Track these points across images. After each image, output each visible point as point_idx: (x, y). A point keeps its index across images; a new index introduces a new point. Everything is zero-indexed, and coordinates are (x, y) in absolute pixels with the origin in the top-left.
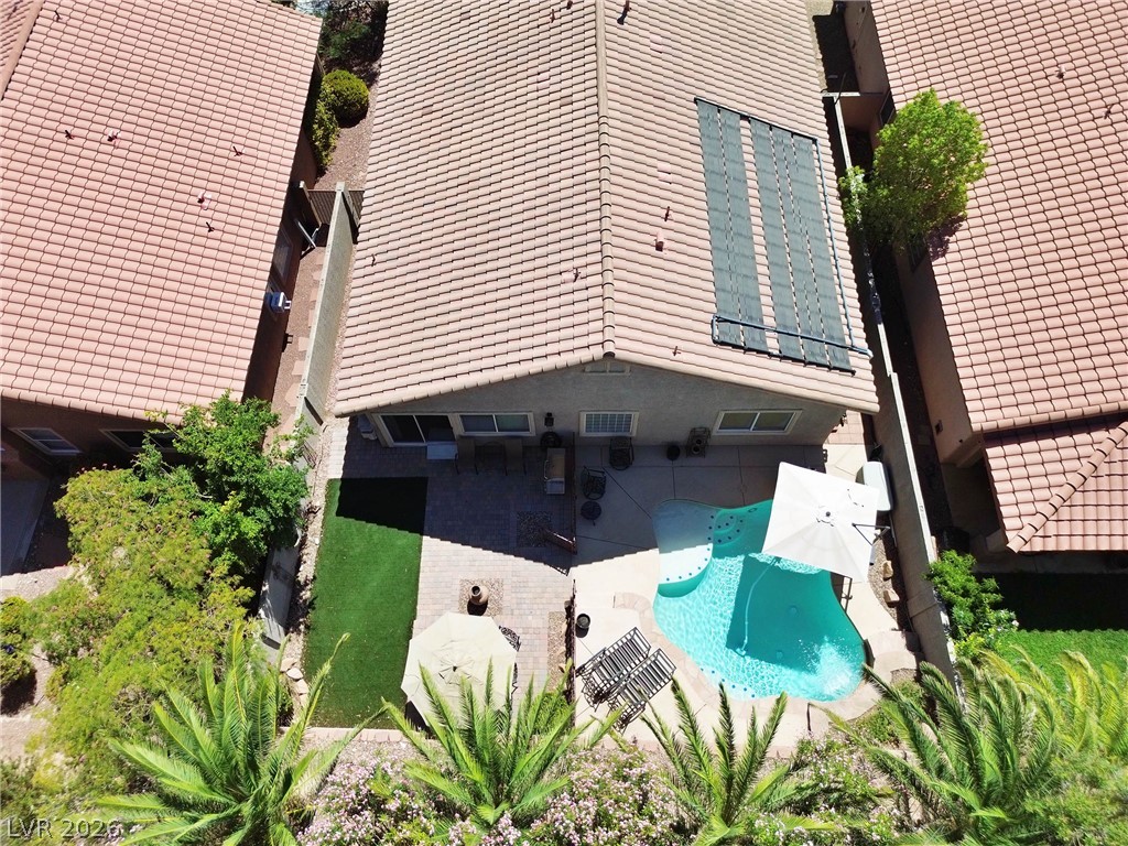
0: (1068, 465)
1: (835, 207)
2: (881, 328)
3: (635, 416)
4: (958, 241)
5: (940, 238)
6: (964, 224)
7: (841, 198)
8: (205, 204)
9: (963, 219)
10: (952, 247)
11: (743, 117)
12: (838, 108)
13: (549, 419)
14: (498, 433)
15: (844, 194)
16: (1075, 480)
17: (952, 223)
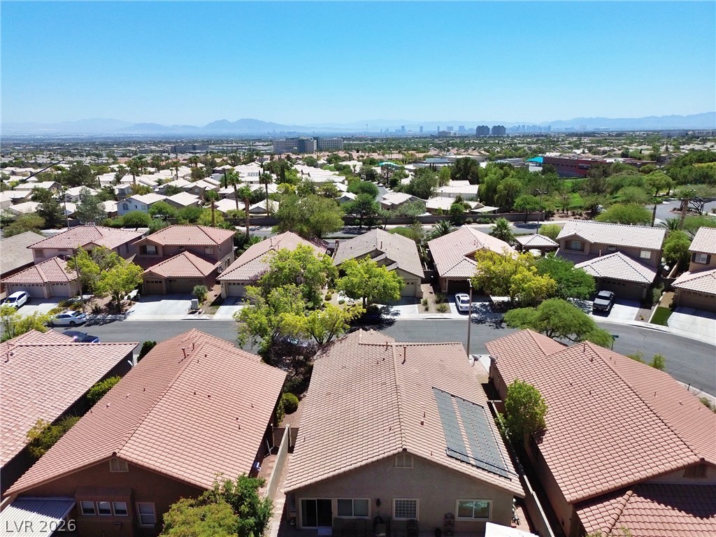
0: (610, 512)
1: (495, 429)
2: (525, 477)
3: (418, 500)
4: (546, 438)
5: (539, 437)
6: (547, 432)
7: (497, 425)
8: (239, 421)
9: (546, 430)
10: (544, 440)
11: (452, 396)
12: (494, 405)
13: (378, 502)
14: (353, 517)
15: (498, 424)
16: (615, 516)
17: (543, 432)
